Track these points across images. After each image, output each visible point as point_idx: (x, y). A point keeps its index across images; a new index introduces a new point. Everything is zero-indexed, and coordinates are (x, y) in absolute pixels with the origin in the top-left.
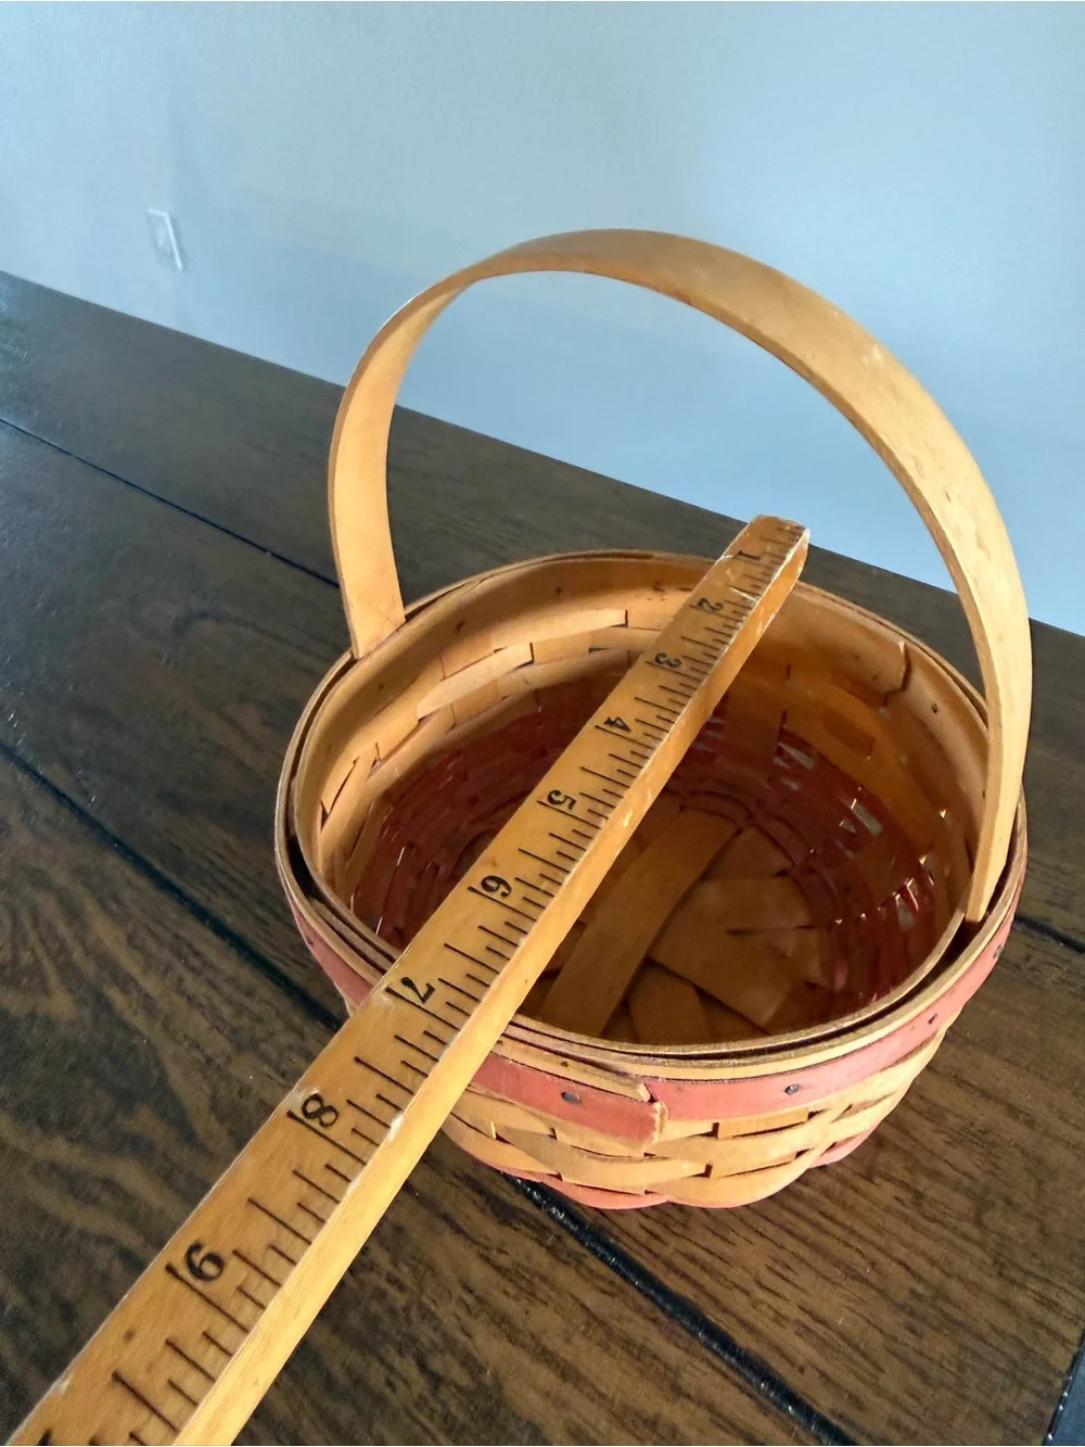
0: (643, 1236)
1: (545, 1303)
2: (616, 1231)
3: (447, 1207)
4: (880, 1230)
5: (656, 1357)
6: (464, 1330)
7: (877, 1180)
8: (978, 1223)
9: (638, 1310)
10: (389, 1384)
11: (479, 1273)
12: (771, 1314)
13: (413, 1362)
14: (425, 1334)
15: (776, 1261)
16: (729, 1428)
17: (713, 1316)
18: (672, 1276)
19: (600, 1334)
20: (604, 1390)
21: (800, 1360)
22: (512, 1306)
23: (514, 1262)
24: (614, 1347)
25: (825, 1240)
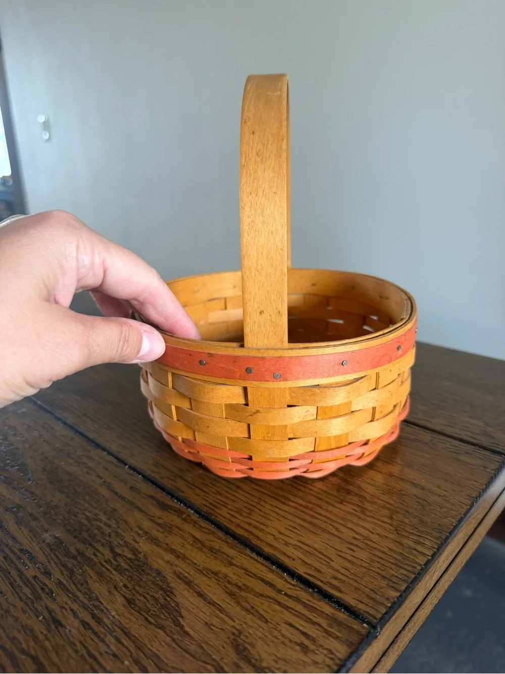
0: (228, 516)
1: (176, 535)
2: (215, 514)
3: (139, 504)
4: (342, 519)
5: (224, 553)
6: (135, 541)
7: (345, 503)
8: (391, 518)
9: (219, 538)
10: (95, 555)
11: (146, 524)
12: (284, 542)
13: (108, 548)
14: (115, 541)
15: (289, 526)
16: (253, 576)
17: (255, 542)
18: (239, 529)
19: (199, 545)
20: (195, 561)
21: (294, 556)
22: (160, 535)
23: (165, 522)
24: (204, 549)
25: (315, 521)
